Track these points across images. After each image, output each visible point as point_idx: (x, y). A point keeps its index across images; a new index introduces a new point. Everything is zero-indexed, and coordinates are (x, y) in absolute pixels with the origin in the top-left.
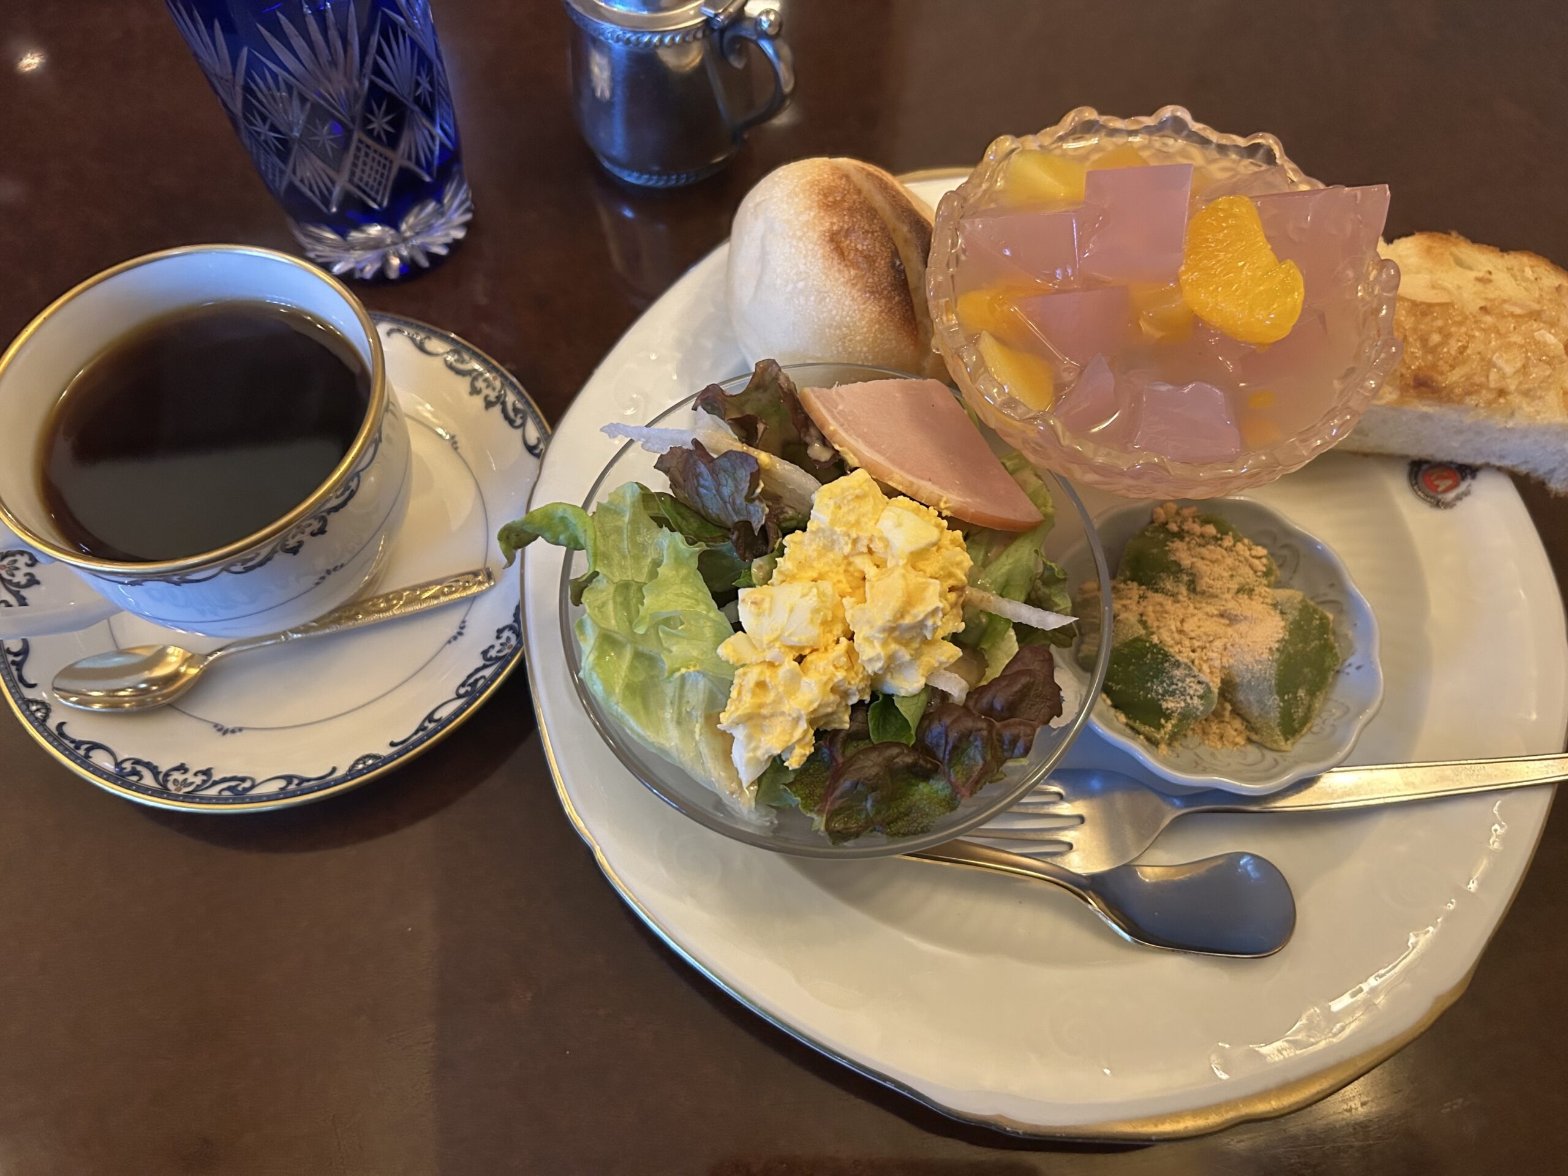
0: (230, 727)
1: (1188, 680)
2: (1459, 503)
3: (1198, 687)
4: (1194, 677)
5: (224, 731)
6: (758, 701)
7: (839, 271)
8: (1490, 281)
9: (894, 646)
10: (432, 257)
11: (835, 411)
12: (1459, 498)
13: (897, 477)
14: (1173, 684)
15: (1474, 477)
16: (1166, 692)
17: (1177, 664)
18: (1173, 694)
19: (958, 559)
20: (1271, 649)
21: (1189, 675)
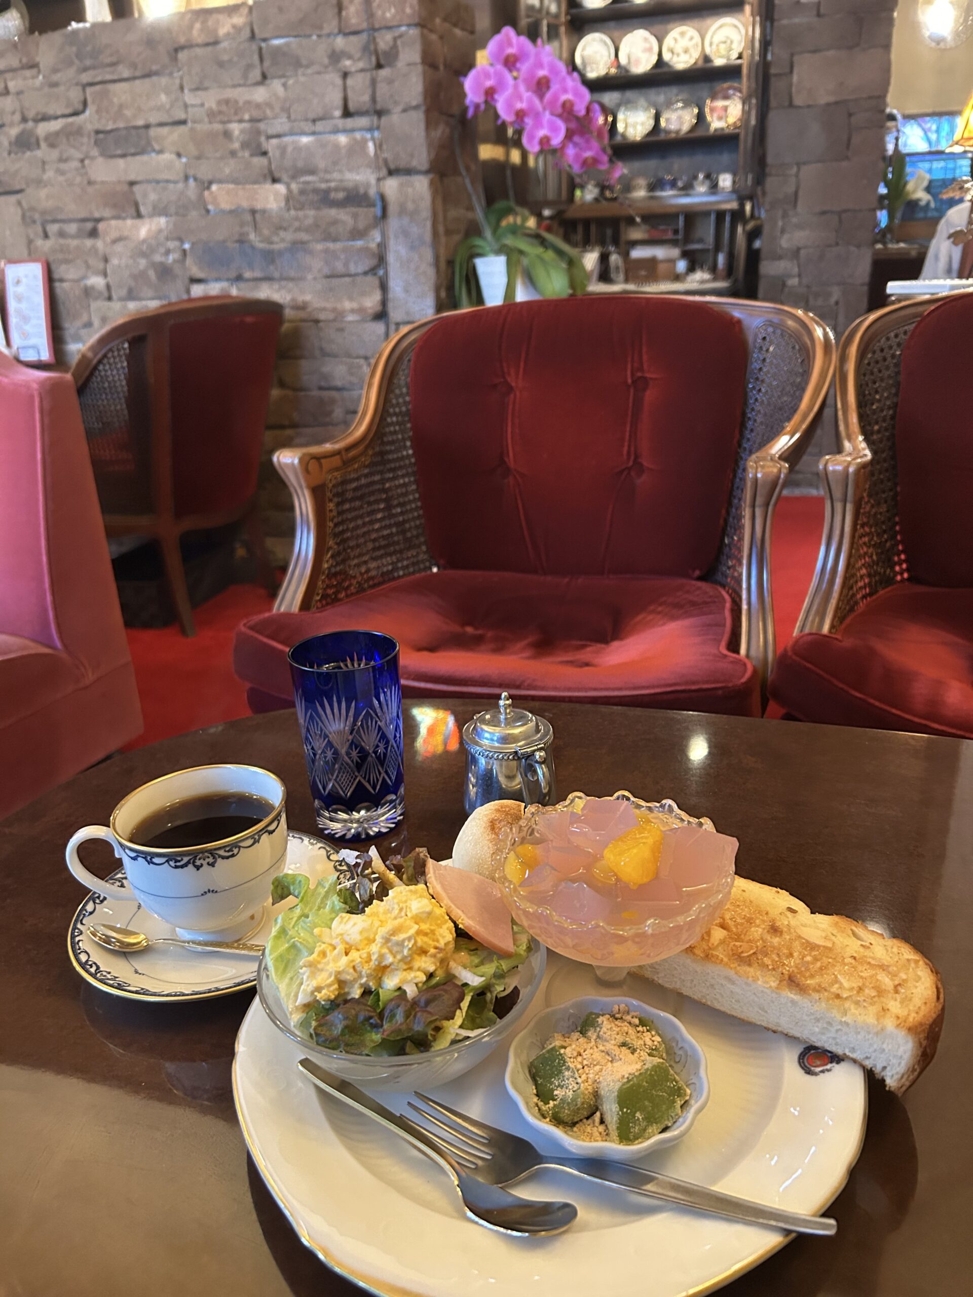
0: (140, 972)
1: (571, 1079)
2: (822, 1074)
3: (575, 1085)
4: (576, 1079)
5: (136, 972)
6: (319, 959)
7: (488, 834)
8: (869, 948)
9: (385, 951)
10: (368, 834)
11: (437, 872)
12: (823, 1072)
13: (445, 902)
14: (564, 1080)
15: (838, 1063)
16: (559, 1085)
17: (568, 1069)
18: (562, 1087)
19: (444, 934)
20: (624, 1076)
21: (572, 1077)
